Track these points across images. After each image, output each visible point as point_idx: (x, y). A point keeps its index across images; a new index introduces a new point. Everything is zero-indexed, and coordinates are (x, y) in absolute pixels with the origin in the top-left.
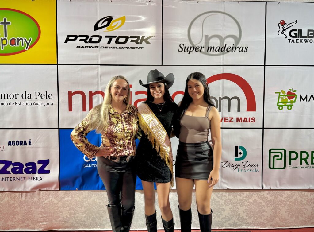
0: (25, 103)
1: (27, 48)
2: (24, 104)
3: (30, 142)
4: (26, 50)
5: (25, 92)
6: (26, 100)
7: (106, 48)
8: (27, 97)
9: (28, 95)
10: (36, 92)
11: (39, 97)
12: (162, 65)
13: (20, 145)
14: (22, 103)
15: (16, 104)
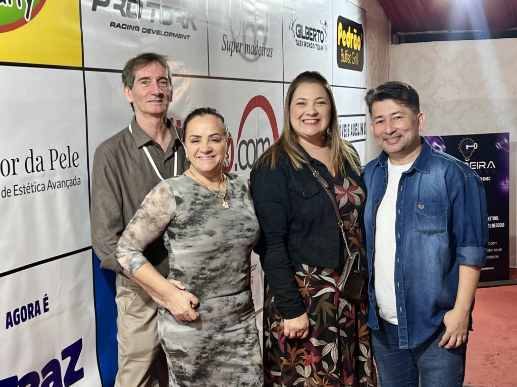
0: (32, 186)
1: (27, 18)
2: (30, 190)
3: (46, 302)
4: (27, 22)
5: (31, 150)
6: (32, 177)
7: (149, 31)
8: (35, 169)
9: (37, 159)
10: (51, 150)
11: (56, 164)
12: (209, 77)
13: (30, 318)
14: (26, 186)
15: (17, 193)
